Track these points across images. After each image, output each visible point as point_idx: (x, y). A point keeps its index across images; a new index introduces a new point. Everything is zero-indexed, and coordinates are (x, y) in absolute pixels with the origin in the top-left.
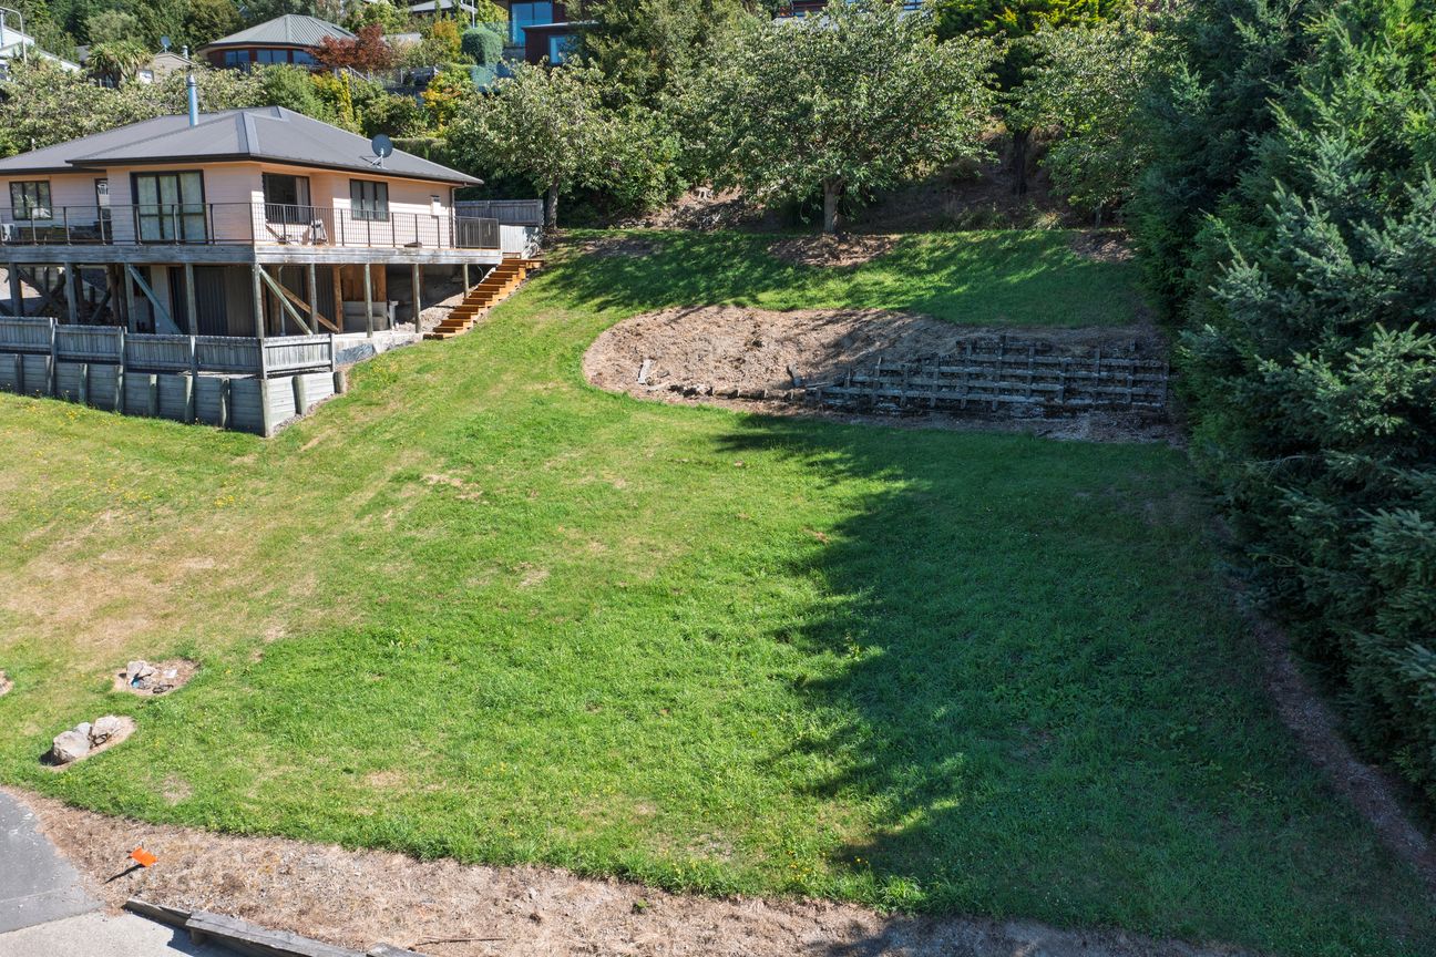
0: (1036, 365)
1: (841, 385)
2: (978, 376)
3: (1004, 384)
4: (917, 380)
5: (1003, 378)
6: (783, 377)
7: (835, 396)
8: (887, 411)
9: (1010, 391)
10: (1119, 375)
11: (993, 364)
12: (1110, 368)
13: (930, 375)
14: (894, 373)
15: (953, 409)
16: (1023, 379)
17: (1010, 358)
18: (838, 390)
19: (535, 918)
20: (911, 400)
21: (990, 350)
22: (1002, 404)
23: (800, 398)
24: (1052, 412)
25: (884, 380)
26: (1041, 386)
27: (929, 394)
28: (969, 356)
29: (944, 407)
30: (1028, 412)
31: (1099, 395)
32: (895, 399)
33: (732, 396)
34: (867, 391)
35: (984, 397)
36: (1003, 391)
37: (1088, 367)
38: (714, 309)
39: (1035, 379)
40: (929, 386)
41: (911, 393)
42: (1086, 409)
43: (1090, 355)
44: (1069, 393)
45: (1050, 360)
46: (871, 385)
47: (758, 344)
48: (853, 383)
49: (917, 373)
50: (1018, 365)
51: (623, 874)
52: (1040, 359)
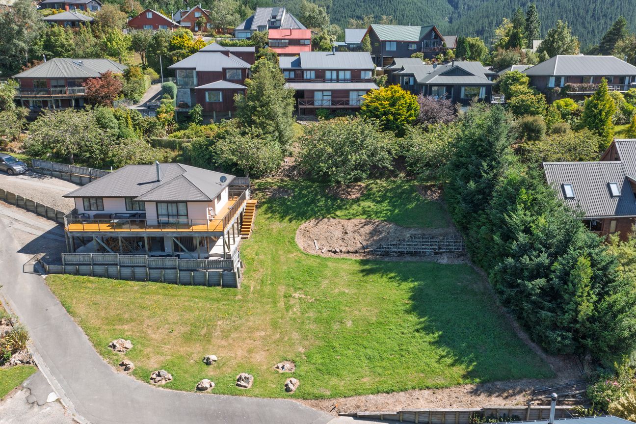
0: (431, 242)
1: (380, 248)
2: (416, 245)
3: (423, 247)
4: (401, 246)
5: (423, 245)
6: (360, 246)
7: (378, 251)
8: (393, 255)
9: (425, 249)
10: (451, 244)
11: (420, 242)
12: (449, 242)
13: (404, 245)
14: (394, 245)
15: (411, 254)
16: (428, 245)
17: (424, 240)
18: (379, 250)
19: (418, 399)
20: (399, 252)
21: (419, 238)
22: (423, 252)
23: (368, 252)
24: (436, 254)
25: (392, 247)
26: (433, 247)
27: (404, 250)
28: (414, 240)
29: (408, 253)
30: (430, 254)
31: (446, 249)
32: (394, 252)
33: (348, 252)
34: (387, 250)
35: (418, 250)
36: (423, 249)
37: (443, 242)
38: (326, 220)
39: (431, 245)
40: (404, 248)
41: (399, 250)
42: (444, 252)
43: (444, 239)
44: (440, 248)
45: (434, 240)
46: (388, 248)
47: (346, 233)
48: (383, 248)
49: (399, 245)
50: (426, 242)
51: (428, 388)
52: (432, 240)
